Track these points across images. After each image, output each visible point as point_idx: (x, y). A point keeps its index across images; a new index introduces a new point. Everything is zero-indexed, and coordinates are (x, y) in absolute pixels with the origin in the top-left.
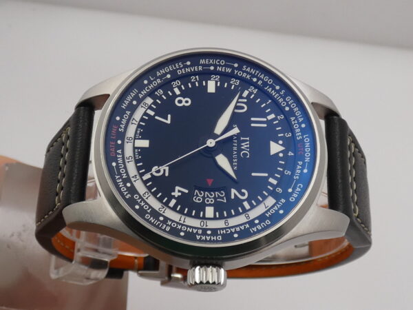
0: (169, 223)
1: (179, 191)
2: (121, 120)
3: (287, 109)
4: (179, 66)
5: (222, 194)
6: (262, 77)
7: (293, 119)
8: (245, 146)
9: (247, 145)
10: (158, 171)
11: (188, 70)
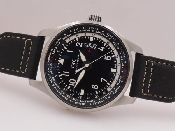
0: (107, 37)
1: (102, 49)
2: (121, 81)
3: (53, 78)
4: (94, 103)
5: (85, 46)
6: (61, 94)
7: (52, 73)
8: (73, 64)
9: (73, 65)
10: (109, 58)
11: (91, 101)
